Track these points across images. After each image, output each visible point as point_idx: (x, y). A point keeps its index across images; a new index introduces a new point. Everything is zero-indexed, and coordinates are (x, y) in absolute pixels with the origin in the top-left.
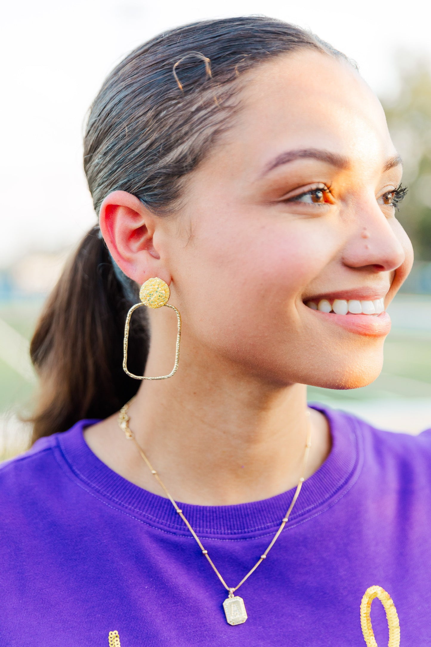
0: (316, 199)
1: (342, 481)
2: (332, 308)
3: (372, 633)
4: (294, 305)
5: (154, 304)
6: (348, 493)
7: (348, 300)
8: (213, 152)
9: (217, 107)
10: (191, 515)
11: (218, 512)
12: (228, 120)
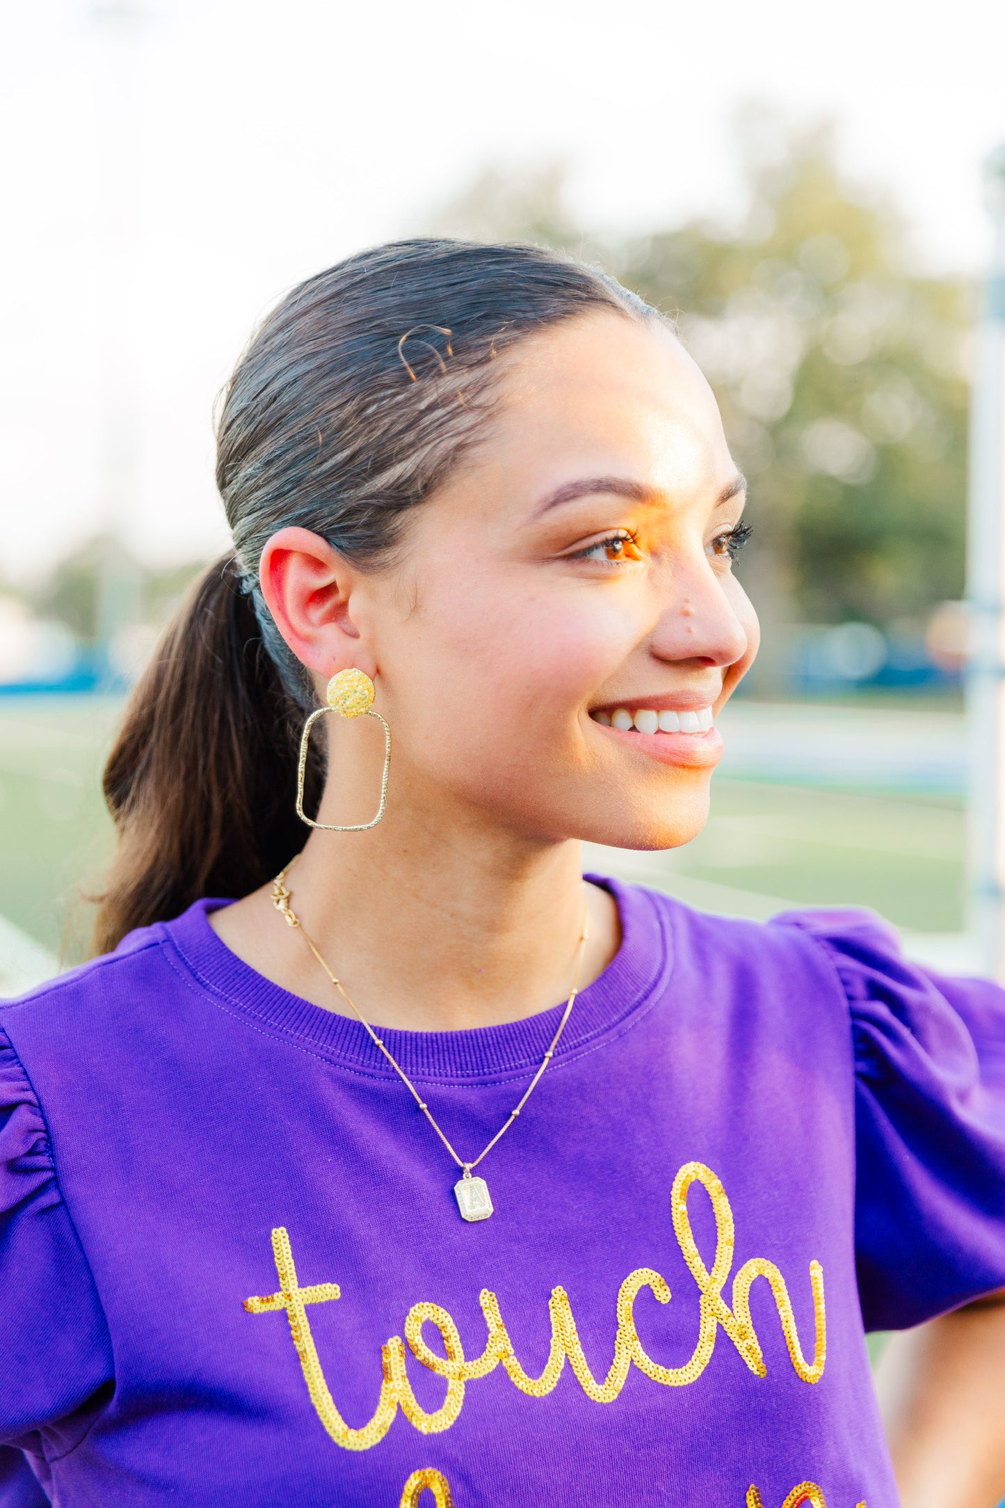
0: (612, 553)
1: (640, 995)
2: (633, 722)
3: (690, 1234)
4: (576, 720)
5: (350, 711)
6: (649, 1013)
7: (658, 711)
8: (454, 478)
9: (461, 406)
10: (397, 1045)
11: (440, 1041)
12: (478, 428)
